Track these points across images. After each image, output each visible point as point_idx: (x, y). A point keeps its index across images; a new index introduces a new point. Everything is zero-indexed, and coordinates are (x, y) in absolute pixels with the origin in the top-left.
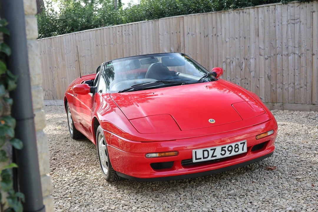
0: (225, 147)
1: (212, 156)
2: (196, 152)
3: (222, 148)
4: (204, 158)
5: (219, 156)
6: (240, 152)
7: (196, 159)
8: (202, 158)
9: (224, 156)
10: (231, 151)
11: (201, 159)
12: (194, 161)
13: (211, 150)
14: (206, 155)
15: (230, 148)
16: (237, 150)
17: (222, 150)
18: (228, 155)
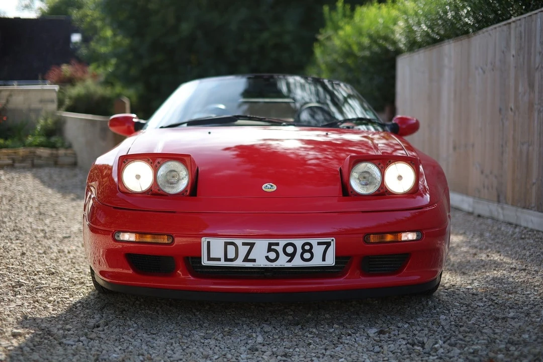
0: (277, 244)
1: (246, 259)
2: (209, 243)
3: (270, 245)
4: (226, 260)
5: (262, 263)
6: (317, 262)
7: (209, 259)
8: (223, 259)
9: (274, 265)
10: (292, 256)
11: (219, 260)
12: (205, 262)
13: (244, 244)
14: (231, 255)
15: (290, 250)
16: (307, 256)
17: (270, 250)
18: (283, 262)
